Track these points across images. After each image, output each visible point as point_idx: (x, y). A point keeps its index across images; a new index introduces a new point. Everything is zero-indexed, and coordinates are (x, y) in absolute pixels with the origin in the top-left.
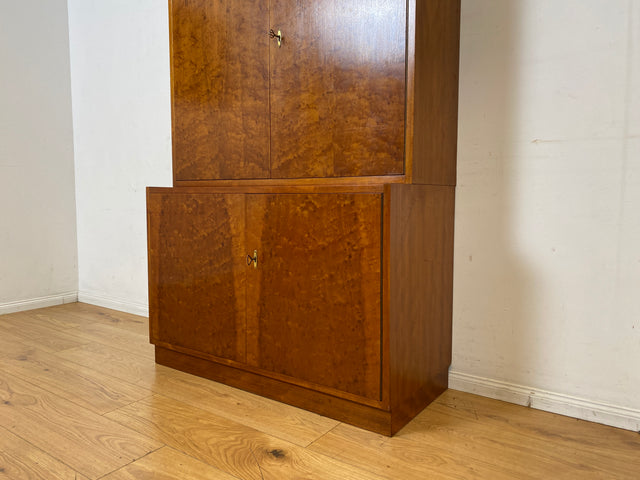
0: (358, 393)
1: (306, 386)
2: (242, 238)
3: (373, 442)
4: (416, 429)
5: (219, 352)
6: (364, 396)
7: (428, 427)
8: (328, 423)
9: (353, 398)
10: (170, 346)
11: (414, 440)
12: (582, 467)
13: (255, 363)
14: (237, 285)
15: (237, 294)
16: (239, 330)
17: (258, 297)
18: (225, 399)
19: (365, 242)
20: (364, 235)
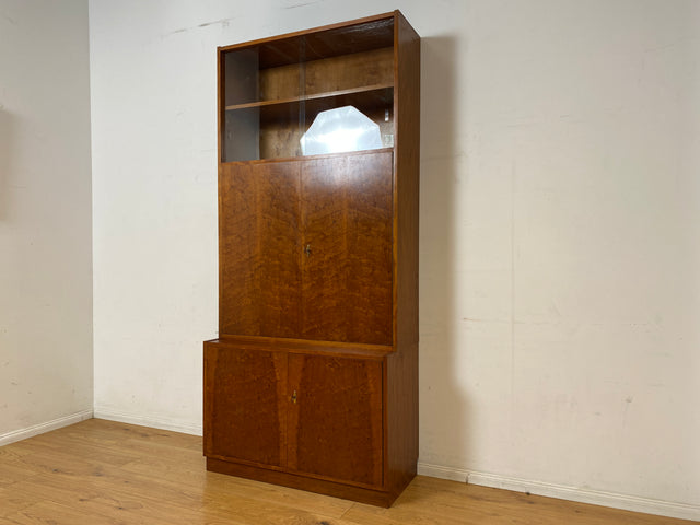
0: (367, 483)
1: (332, 480)
2: (285, 382)
3: (379, 512)
4: (402, 502)
5: (266, 461)
6: (372, 484)
7: (409, 500)
8: (348, 504)
9: (364, 485)
10: (222, 458)
11: (401, 509)
12: (494, 515)
13: (294, 467)
14: (280, 414)
15: (281, 420)
16: (282, 445)
17: (296, 423)
18: (274, 493)
19: (372, 389)
20: (371, 385)
